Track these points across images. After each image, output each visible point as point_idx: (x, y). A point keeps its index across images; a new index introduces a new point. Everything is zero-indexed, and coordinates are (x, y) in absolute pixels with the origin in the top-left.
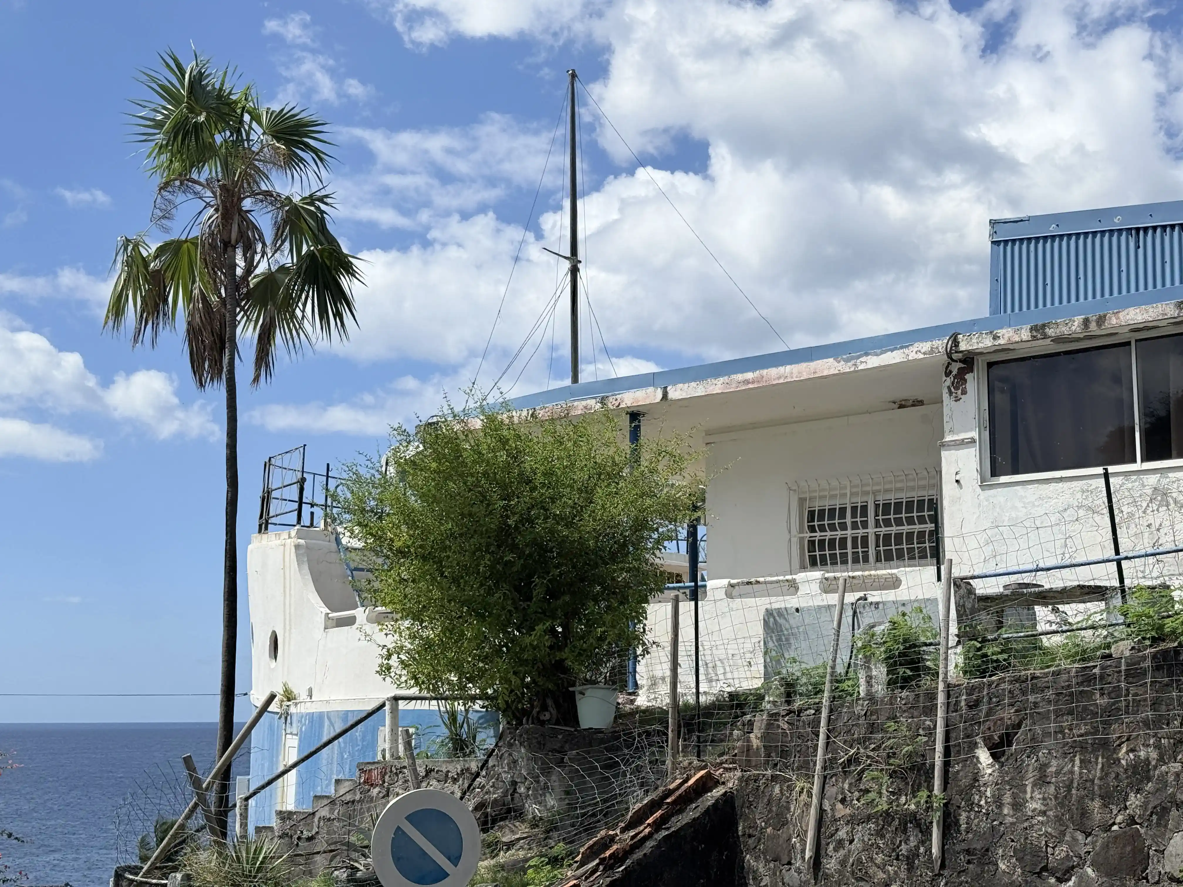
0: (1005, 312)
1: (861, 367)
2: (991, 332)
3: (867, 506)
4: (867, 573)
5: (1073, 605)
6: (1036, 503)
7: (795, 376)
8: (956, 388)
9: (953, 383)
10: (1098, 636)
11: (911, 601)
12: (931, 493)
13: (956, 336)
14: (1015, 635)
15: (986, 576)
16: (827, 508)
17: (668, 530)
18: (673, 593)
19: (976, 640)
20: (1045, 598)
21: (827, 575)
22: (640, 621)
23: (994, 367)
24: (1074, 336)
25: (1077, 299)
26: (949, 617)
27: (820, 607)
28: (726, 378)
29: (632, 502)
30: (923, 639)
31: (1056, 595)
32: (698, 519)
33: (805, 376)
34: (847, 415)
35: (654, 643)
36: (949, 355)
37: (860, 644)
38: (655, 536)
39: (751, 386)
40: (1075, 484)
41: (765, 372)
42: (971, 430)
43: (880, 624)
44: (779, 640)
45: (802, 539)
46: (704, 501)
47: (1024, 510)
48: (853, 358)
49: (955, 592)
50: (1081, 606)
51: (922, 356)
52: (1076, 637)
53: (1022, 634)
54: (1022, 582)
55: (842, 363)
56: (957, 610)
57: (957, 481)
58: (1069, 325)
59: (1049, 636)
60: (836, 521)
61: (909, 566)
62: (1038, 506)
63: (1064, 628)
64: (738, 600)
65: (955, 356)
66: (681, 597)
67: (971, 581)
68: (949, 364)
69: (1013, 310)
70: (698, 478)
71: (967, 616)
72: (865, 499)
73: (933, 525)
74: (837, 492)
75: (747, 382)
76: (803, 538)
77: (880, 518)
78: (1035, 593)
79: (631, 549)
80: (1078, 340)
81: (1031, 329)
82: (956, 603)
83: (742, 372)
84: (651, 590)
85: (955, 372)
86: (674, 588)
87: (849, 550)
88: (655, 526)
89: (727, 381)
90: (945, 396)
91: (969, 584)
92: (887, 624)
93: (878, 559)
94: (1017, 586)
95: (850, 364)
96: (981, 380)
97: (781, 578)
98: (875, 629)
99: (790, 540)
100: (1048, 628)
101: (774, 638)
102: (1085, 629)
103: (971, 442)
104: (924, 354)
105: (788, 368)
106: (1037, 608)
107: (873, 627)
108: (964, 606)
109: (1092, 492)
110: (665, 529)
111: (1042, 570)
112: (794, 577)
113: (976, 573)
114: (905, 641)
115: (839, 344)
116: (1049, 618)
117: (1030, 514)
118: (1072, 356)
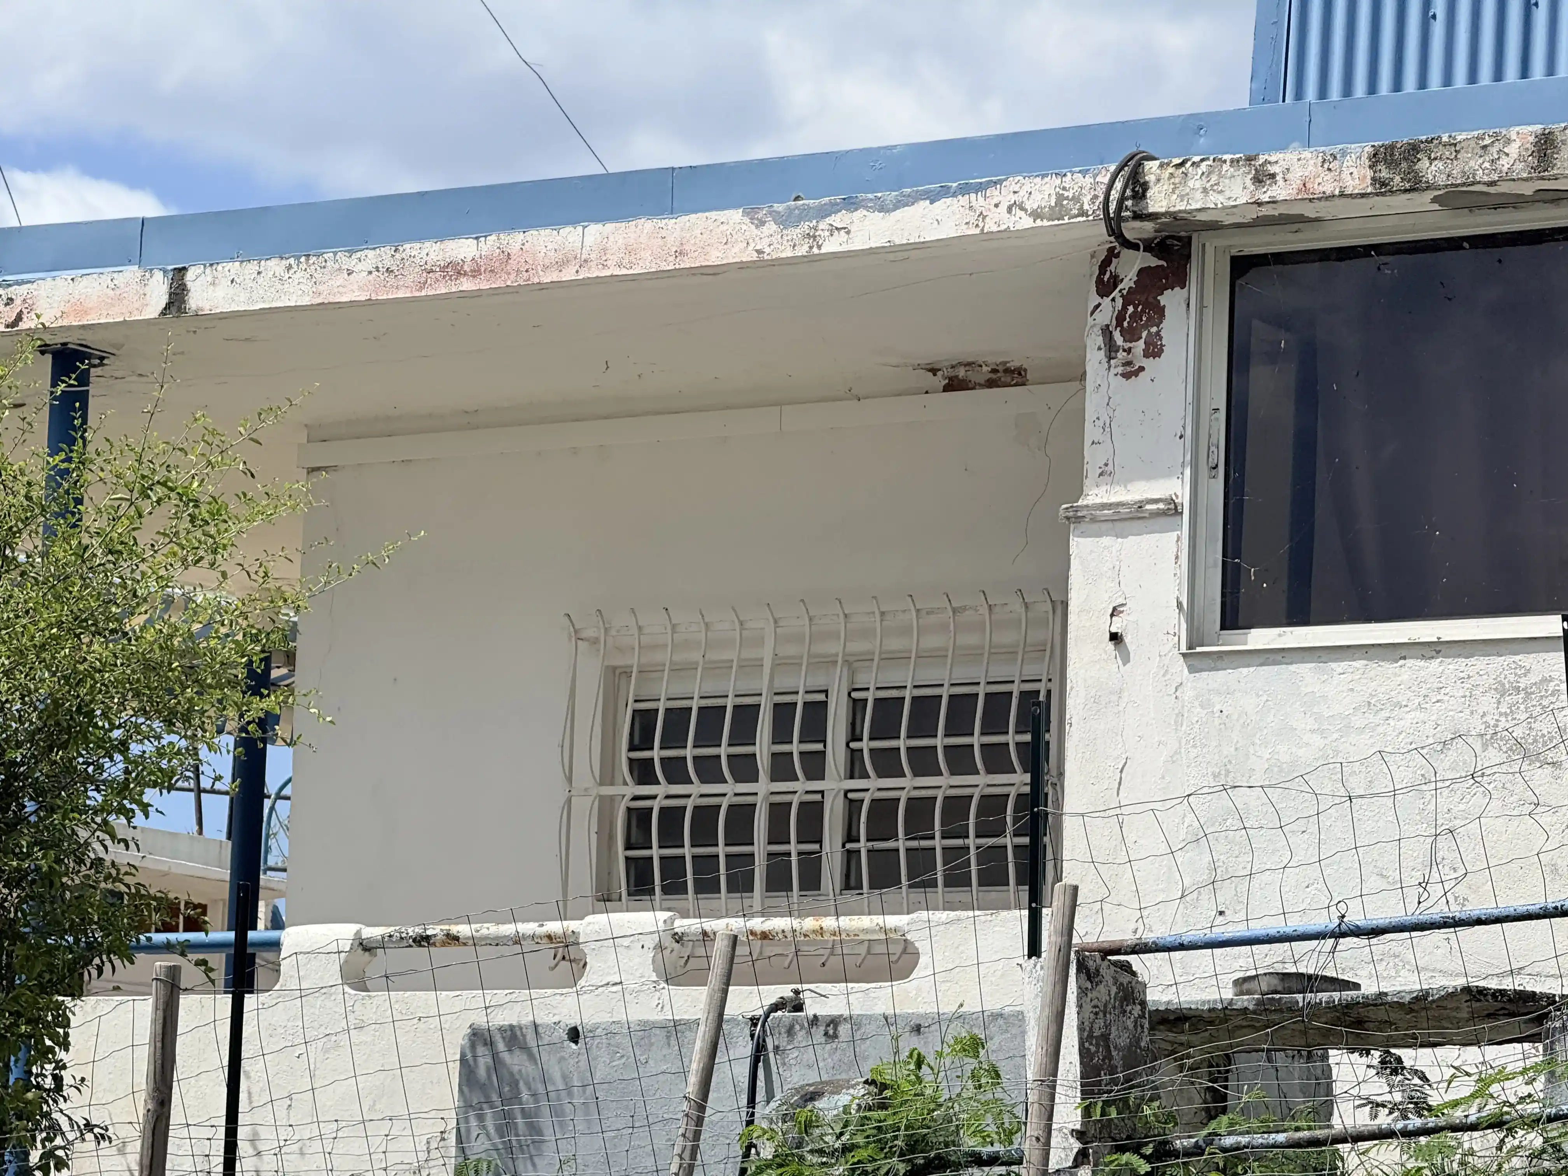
0: (1299, 95)
1: (832, 245)
2: (1250, 159)
3: (825, 703)
4: (810, 923)
5: (1449, 1053)
6: (1358, 721)
7: (613, 260)
8: (1131, 335)
9: (1120, 319)
10: (1514, 1151)
11: (939, 1019)
12: (1030, 671)
13: (1139, 164)
14: (1259, 1139)
15: (1182, 947)
16: (695, 705)
17: (160, 753)
18: (161, 963)
19: (1136, 1150)
20: (1359, 1023)
21: (682, 924)
22: (45, 1054)
23: (1252, 273)
24: (1503, 188)
25: (1525, 71)
26: (1055, 1074)
27: (647, 1027)
28: (386, 251)
29: (43, 647)
30: (970, 1143)
31: (1394, 1016)
32: (267, 722)
33: (645, 264)
34: (779, 404)
35: (89, 1126)
36: (1114, 225)
37: (767, 1151)
38: (115, 769)
39: (467, 285)
40: (1479, 663)
41: (514, 241)
42: (1167, 473)
43: (837, 1087)
44: (506, 1125)
45: (606, 804)
46: (290, 658)
47: (1317, 741)
48: (805, 215)
49: (1082, 992)
50: (1471, 1055)
51: (1027, 222)
52: (1445, 1150)
53: (1281, 1138)
54: (1292, 969)
55: (771, 227)
56: (1084, 1054)
57: (1115, 637)
58: (1494, 150)
59: (1363, 1145)
60: (723, 751)
61: (949, 906)
62: (1361, 730)
63: (1415, 1122)
64: (380, 997)
65: (1133, 230)
66: (190, 974)
67: (1132, 959)
68: (1112, 254)
69: (1323, 92)
70: (272, 585)
71: (1113, 1071)
72: (819, 682)
73: (1027, 778)
74: (730, 654)
75: (455, 270)
76: (612, 798)
77: (865, 745)
78: (1332, 1007)
79: (30, 806)
80: (1516, 202)
81: (1375, 158)
82: (1081, 1029)
83: (441, 236)
84: (93, 948)
85: (1128, 282)
86: (168, 947)
87: (760, 847)
88: (116, 734)
89: (388, 263)
90: (1095, 358)
91: (1127, 967)
92: (861, 1091)
93: (850, 882)
94: (1275, 981)
95: (795, 233)
96: (1208, 313)
97: (528, 928)
98: (820, 1104)
99: (569, 801)
100: (1362, 1120)
101: (490, 1124)
102: (1473, 1127)
103: (1163, 513)
104: (1036, 215)
105: (594, 231)
106: (1335, 1055)
107: (813, 1096)
108: (1105, 1037)
109: (1528, 694)
110: (149, 747)
111: (1357, 932)
112: (572, 925)
113: (1149, 937)
114: (914, 1145)
115: (763, 163)
116: (1366, 1090)
117: (1337, 752)
118: (1497, 253)
